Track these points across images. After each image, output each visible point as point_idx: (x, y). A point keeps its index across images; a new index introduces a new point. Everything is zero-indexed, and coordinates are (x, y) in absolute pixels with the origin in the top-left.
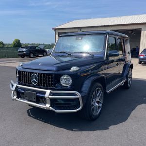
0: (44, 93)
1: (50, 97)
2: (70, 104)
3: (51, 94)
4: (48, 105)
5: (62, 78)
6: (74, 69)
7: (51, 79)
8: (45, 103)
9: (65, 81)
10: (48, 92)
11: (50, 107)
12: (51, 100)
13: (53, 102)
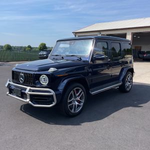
0: (25, 89)
1: (29, 93)
2: (46, 100)
3: (30, 90)
4: (28, 100)
5: (41, 77)
6: (52, 70)
7: (32, 79)
8: (26, 98)
9: (44, 80)
10: (28, 88)
11: (30, 102)
12: (31, 95)
13: (32, 97)
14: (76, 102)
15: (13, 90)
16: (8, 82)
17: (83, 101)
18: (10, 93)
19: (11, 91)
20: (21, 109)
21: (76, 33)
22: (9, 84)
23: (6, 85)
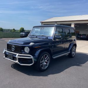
0: (16, 55)
1: (18, 57)
2: (28, 61)
3: (19, 56)
4: (17, 61)
5: (25, 48)
6: (32, 44)
7: (20, 49)
8: (16, 60)
9: (27, 50)
10: (18, 54)
11: (18, 62)
12: (19, 59)
14: (45, 63)
15: (8, 55)
16: (5, 51)
17: (49, 62)
18: (6, 57)
19: (6, 56)
20: (12, 67)
21: (42, 22)
22: (5, 52)
23: (4, 52)
